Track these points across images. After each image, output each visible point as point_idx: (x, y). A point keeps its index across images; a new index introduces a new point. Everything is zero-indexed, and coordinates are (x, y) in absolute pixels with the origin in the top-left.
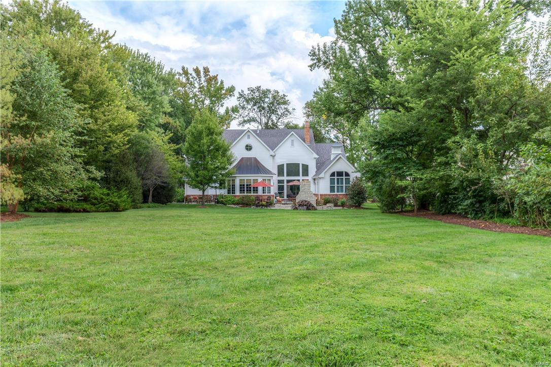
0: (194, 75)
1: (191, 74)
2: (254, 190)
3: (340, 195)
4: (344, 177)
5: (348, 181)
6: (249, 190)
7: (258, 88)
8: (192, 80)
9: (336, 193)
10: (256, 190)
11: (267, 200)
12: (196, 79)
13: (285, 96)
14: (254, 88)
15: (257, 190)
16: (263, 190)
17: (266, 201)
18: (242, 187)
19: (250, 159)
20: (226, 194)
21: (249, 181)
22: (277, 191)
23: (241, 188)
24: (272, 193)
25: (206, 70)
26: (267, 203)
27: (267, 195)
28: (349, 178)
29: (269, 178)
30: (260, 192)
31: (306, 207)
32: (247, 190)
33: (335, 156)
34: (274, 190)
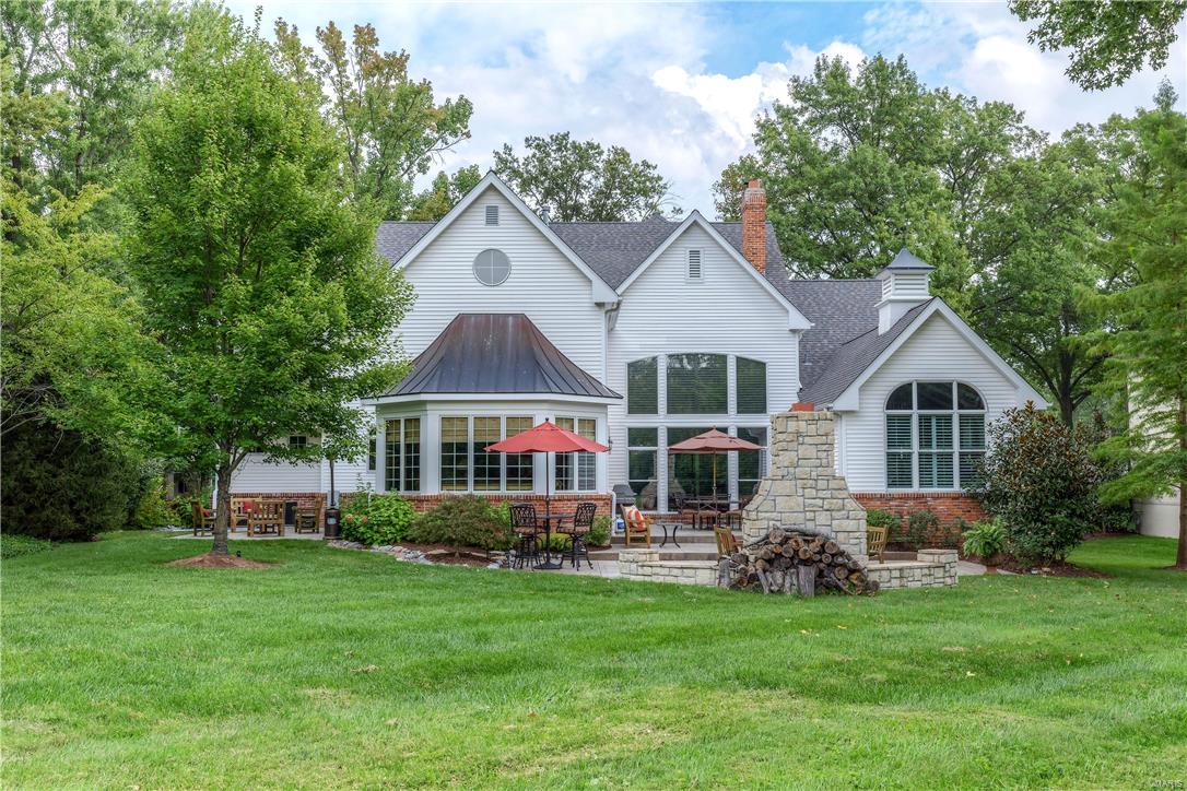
0: (320, 52)
1: (309, 51)
2: (512, 473)
3: (936, 497)
4: (955, 412)
5: (974, 428)
6: (487, 471)
7: (561, 141)
8: (313, 72)
9: (915, 489)
10: (521, 470)
11: (577, 522)
12: (328, 70)
13: (649, 166)
14: (548, 140)
15: (528, 473)
16: (559, 473)
17: (570, 526)
18: (453, 454)
19: (498, 320)
20: (381, 491)
21: (488, 426)
22: (624, 479)
23: (446, 460)
24: (604, 487)
25: (366, 36)
26: (575, 537)
27: (576, 499)
28: (982, 417)
29: (587, 414)
30: (543, 484)
31: (813, 571)
32: (479, 473)
33: (902, 310)
34: (610, 473)
